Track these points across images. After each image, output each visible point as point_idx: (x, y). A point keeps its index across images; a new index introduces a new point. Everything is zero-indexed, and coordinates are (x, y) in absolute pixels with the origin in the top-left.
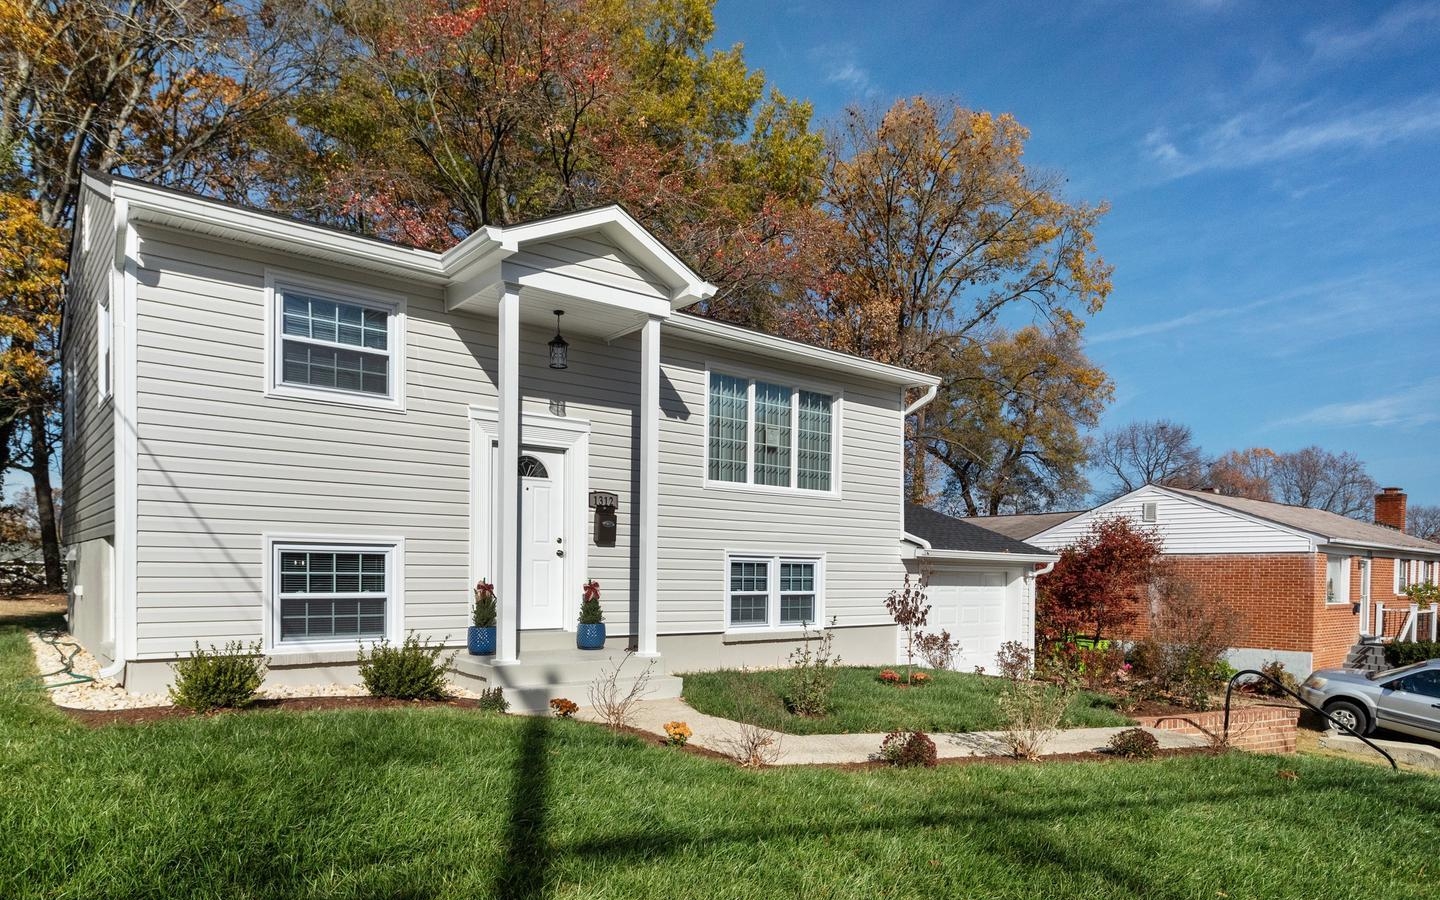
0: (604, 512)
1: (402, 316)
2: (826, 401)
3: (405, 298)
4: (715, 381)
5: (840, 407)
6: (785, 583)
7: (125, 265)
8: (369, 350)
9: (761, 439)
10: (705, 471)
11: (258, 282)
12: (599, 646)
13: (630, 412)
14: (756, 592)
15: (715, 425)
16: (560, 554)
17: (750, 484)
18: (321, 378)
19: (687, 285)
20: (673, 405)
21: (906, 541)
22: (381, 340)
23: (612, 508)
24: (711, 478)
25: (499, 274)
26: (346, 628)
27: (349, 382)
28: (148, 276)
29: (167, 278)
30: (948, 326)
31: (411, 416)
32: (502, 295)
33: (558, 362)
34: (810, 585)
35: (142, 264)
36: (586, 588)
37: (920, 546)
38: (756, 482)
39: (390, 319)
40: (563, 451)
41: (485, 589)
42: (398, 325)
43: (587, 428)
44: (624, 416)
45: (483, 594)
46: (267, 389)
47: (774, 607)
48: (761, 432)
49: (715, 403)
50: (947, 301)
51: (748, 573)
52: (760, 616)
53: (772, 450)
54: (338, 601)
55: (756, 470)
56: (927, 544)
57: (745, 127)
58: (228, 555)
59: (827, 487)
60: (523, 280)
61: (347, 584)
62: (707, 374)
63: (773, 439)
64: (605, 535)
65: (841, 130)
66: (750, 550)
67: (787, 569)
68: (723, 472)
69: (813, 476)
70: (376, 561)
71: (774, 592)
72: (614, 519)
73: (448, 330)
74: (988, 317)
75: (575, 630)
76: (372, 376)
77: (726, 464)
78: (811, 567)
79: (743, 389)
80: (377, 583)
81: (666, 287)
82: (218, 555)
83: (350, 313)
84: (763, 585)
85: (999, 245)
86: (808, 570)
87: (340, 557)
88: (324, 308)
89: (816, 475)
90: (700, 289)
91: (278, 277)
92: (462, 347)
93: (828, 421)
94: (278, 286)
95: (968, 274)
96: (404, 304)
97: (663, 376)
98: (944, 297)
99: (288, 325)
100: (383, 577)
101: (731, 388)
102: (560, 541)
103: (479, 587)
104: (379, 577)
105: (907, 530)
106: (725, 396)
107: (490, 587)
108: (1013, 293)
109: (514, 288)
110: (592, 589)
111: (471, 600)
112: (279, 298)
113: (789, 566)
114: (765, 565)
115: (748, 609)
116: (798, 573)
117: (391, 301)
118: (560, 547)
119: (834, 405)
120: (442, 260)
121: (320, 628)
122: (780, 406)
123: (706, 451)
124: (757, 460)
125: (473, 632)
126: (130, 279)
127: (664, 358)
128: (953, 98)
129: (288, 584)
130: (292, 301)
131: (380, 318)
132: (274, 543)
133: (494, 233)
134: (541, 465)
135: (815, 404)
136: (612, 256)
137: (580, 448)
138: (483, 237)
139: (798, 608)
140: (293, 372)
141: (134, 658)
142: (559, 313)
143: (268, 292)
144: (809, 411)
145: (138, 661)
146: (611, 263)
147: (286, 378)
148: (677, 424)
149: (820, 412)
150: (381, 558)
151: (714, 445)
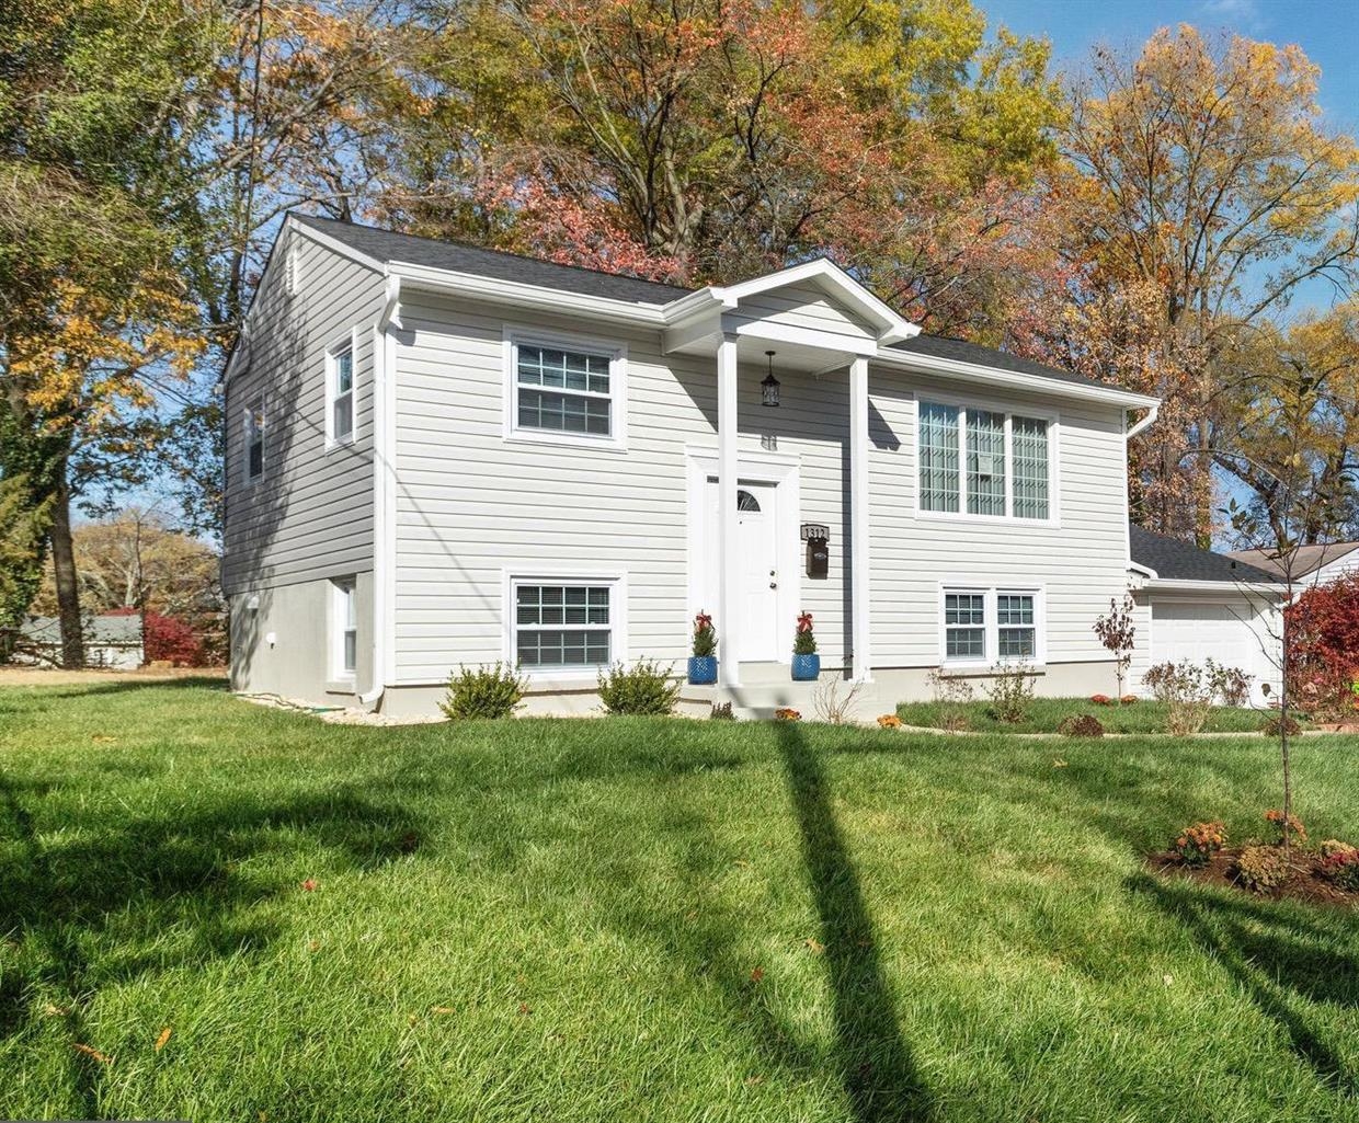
0: (816, 546)
1: (624, 361)
2: (1042, 426)
3: (626, 343)
4: (924, 411)
5: (1056, 432)
6: (1002, 617)
7: (386, 329)
8: (594, 394)
9: (974, 466)
10: (917, 502)
11: (497, 336)
12: (813, 678)
13: (840, 444)
14: (972, 626)
15: (926, 454)
16: (773, 586)
17: (963, 512)
18: (551, 422)
19: (892, 326)
20: (882, 436)
21: (1132, 570)
22: (603, 384)
23: (824, 541)
24: (923, 508)
25: (719, 325)
26: (574, 658)
27: (575, 424)
28: (406, 337)
29: (422, 337)
30: (1233, 310)
31: (632, 455)
32: (720, 344)
33: (771, 400)
34: (1029, 617)
35: (401, 326)
36: (799, 620)
37: (1146, 576)
38: (970, 511)
39: (612, 364)
40: (775, 484)
41: (704, 619)
42: (620, 369)
43: (798, 462)
44: (835, 449)
45: (701, 625)
46: (506, 435)
47: (991, 641)
48: (974, 461)
49: (925, 432)
50: (1230, 278)
51: (963, 606)
52: (977, 650)
53: (986, 478)
54: (567, 633)
55: (970, 499)
56: (1153, 574)
57: (965, 74)
58: (476, 589)
59: (1045, 515)
60: (740, 330)
61: (575, 616)
62: (916, 403)
63: (987, 468)
64: (817, 568)
65: (1089, 72)
66: (966, 581)
67: (1003, 601)
68: (935, 502)
69: (1030, 505)
70: (601, 594)
71: (991, 626)
72: (826, 551)
73: (664, 372)
74: (1281, 298)
75: (791, 663)
76: (595, 418)
77: (938, 493)
78: (1029, 599)
79: (953, 417)
80: (601, 615)
81: (873, 328)
82: (467, 589)
83: (577, 360)
84: (979, 617)
85: (1286, 212)
86: (1028, 602)
87: (569, 590)
88: (553, 356)
89: (1033, 503)
90: (905, 329)
91: (516, 332)
92: (680, 388)
93: (1044, 447)
94: (514, 339)
95: (1253, 246)
96: (624, 350)
97: (871, 408)
98: (1227, 272)
99: (524, 374)
100: (607, 610)
101: (941, 416)
102: (772, 574)
103: (698, 618)
104: (603, 610)
105: (1133, 558)
106: (935, 424)
107: (708, 618)
108: (1309, 269)
109: (731, 336)
110: (805, 619)
111: (690, 630)
112: (515, 350)
113: (1006, 598)
114: (980, 598)
115: (964, 642)
116: (1017, 605)
117: (615, 347)
118: (774, 580)
119: (1050, 431)
120: (664, 311)
121: (551, 658)
122: (994, 432)
123: (916, 481)
124: (970, 489)
125: (693, 663)
126: (391, 339)
127: (872, 390)
128: (1225, 32)
129: (524, 615)
130: (526, 352)
131: (602, 364)
132: (512, 577)
133: (717, 293)
134: (753, 499)
135: (1029, 429)
136: (822, 303)
137: (790, 481)
138: (706, 296)
139: (1017, 641)
140: (526, 418)
141: (393, 684)
142: (770, 353)
143: (507, 344)
144: (1024, 436)
145: (396, 687)
146: (820, 309)
147: (522, 422)
148: (887, 455)
149: (1036, 438)
150: (605, 591)
151: (926, 476)
